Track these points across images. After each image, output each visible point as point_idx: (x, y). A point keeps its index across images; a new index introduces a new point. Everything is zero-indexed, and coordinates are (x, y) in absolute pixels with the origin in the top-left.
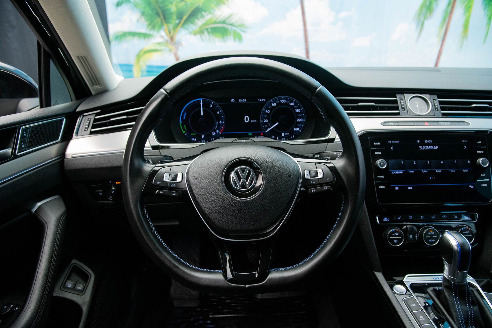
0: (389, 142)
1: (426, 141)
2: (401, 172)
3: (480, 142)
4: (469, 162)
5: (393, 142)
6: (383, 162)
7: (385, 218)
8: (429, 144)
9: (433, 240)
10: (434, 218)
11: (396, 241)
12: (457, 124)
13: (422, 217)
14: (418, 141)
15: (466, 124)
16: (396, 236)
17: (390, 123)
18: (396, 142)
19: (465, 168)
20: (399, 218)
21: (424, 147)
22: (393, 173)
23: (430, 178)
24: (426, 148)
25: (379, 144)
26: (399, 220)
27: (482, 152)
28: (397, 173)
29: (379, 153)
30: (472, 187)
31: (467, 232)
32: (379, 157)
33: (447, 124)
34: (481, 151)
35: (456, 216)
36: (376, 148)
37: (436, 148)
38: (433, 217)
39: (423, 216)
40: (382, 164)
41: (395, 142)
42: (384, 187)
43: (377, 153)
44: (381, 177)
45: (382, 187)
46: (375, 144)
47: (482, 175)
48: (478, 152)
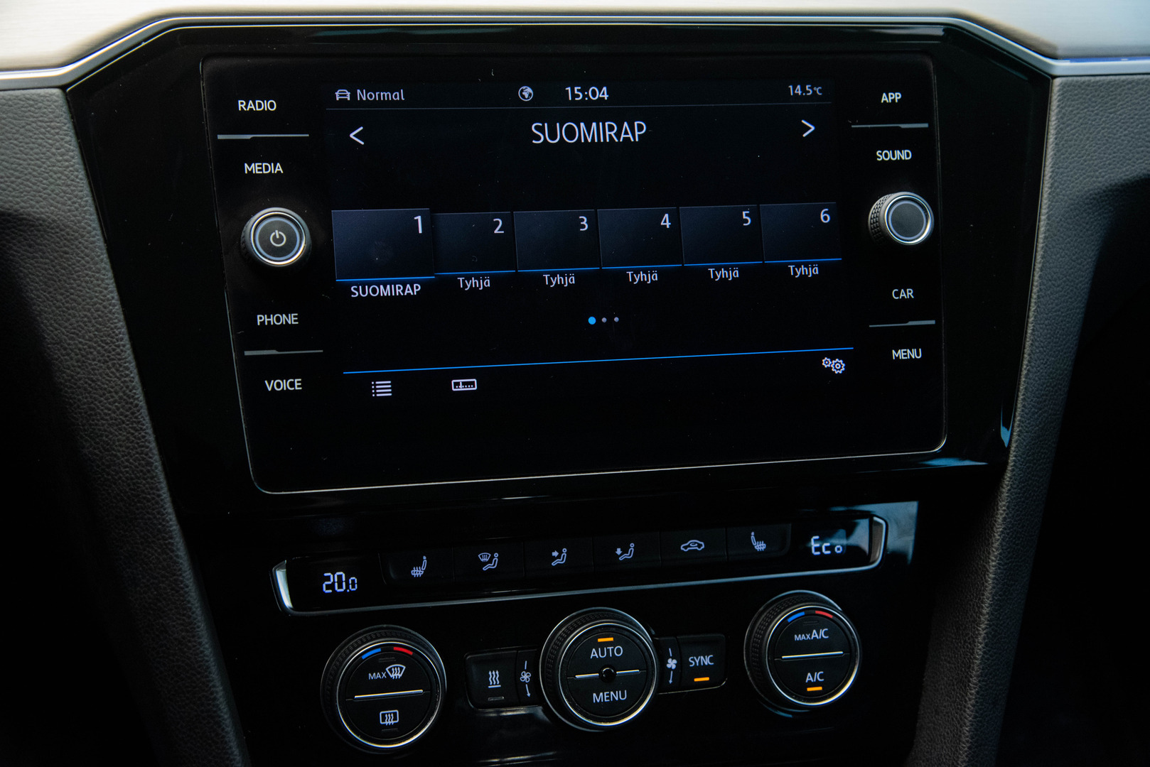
0: (342, 94)
1: (575, 92)
2: (413, 290)
3: (897, 96)
4: (824, 217)
5: (362, 95)
6: (284, 228)
7: (333, 578)
8: (590, 112)
9: (617, 696)
10: (626, 556)
11: (389, 719)
13: (560, 558)
14: (527, 92)
16: (389, 684)
18: (385, 95)
19: (804, 253)
20: (417, 572)
21: (561, 132)
22: (356, 292)
23: (592, 321)
24: (570, 133)
25: (267, 105)
26: (418, 578)
27: (904, 155)
28: (384, 291)
29: (271, 168)
30: (837, 366)
31: (815, 634)
32: (270, 192)
34: (897, 153)
35: (758, 539)
36: (249, 137)
37: (634, 132)
38: (625, 551)
39: (565, 550)
40: (279, 240)
41: (375, 96)
42: (297, 382)
43: (254, 168)
44: (278, 320)
45: (285, 385)
46: (241, 105)
47: (897, 294)
48: (881, 156)
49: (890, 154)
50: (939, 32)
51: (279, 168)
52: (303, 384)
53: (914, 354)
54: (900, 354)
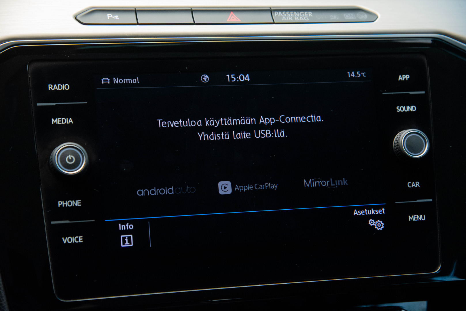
0: (105, 80)
1: (231, 77)
3: (407, 77)
5: (116, 81)
6: (74, 153)
12: (334, 16)
14: (206, 77)
15: (365, 17)
17: (109, 16)
18: (129, 81)
25: (65, 87)
27: (412, 109)
29: (66, 121)
30: (379, 224)
33: (301, 19)
34: (408, 107)
36: (54, 104)
40: (72, 159)
41: (123, 81)
42: (80, 238)
43: (57, 121)
44: (70, 203)
45: (73, 240)
46: (50, 87)
47: (410, 185)
48: (399, 109)
49: (404, 108)
50: (429, 41)
51: (71, 121)
52: (84, 239)
53: (421, 218)
54: (413, 218)
